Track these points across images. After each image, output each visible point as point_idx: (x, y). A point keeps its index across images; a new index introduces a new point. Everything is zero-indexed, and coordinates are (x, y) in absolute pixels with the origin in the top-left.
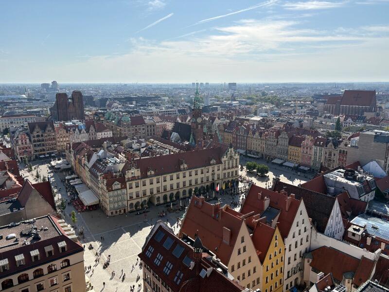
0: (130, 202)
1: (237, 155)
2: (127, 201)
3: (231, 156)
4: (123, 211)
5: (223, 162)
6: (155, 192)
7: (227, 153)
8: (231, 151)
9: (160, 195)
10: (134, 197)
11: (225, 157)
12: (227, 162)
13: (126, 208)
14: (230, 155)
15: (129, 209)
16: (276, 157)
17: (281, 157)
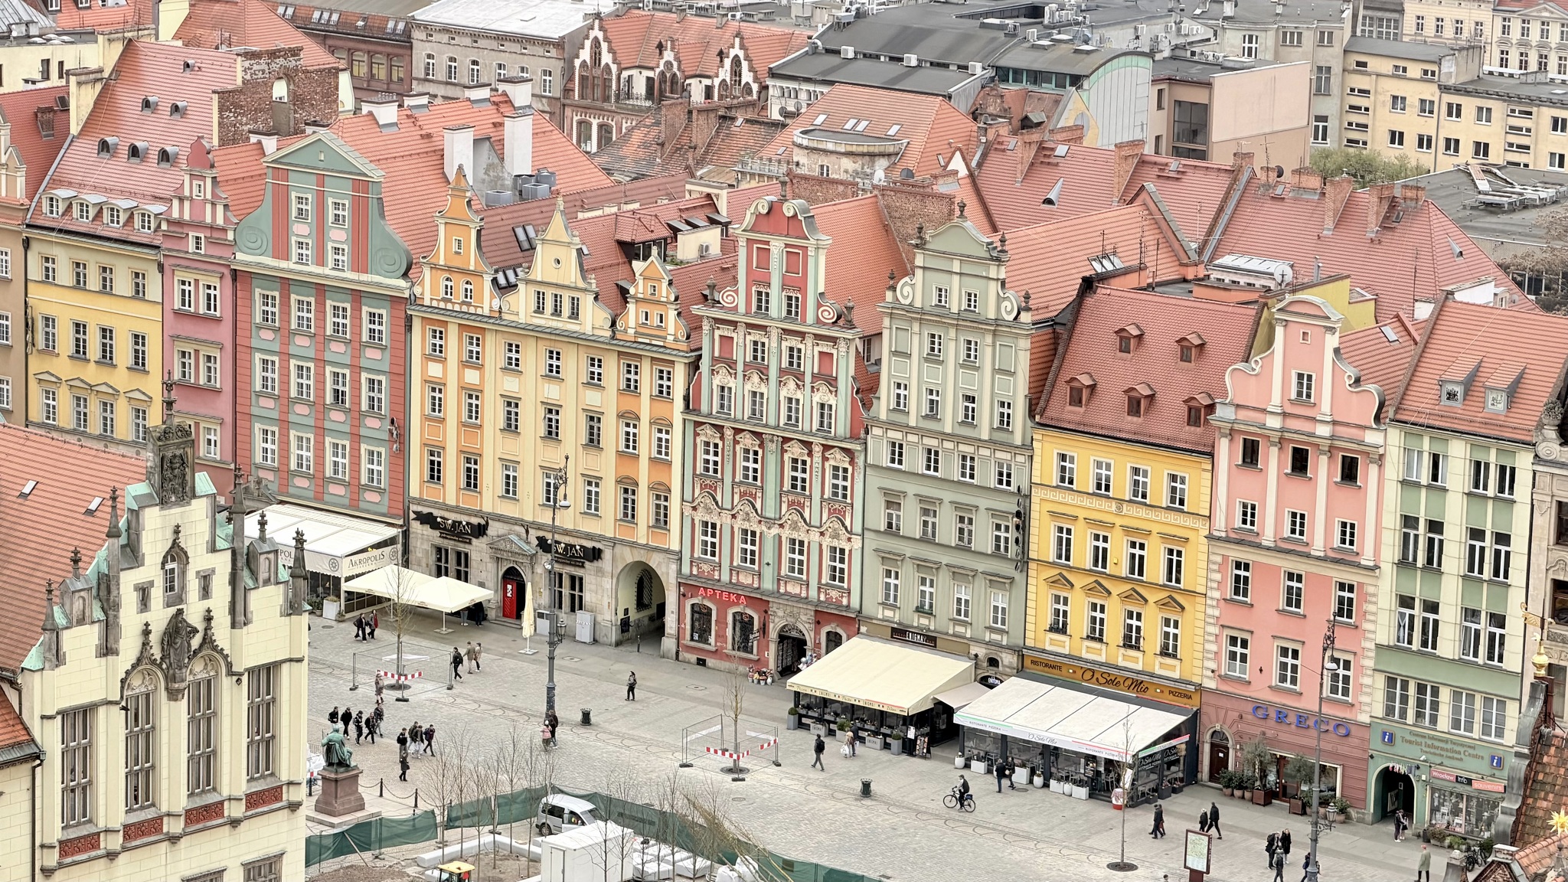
1: (266, 601)
3: (177, 629)
5: (50, 738)
8: (176, 553)
11: (81, 641)
14: (159, 616)
16: (855, 603)
17: (920, 610)
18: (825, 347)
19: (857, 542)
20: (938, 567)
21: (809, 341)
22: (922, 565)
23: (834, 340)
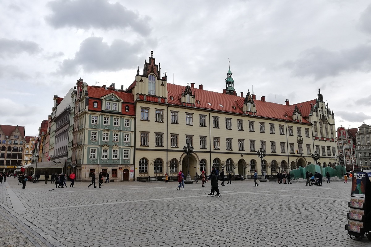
0: (140, 155)
2: (135, 149)
4: (120, 174)
5: (313, 124)
6: (196, 146)
7: (316, 109)
8: (322, 108)
9: (206, 156)
10: (152, 143)
12: (318, 124)
13: (131, 168)
14: (322, 114)
15: (137, 171)
16: (357, 165)
17: (366, 164)
18: (349, 140)
19: (356, 158)
20: (367, 159)
21: (347, 140)
22: (365, 159)
23: (350, 139)
